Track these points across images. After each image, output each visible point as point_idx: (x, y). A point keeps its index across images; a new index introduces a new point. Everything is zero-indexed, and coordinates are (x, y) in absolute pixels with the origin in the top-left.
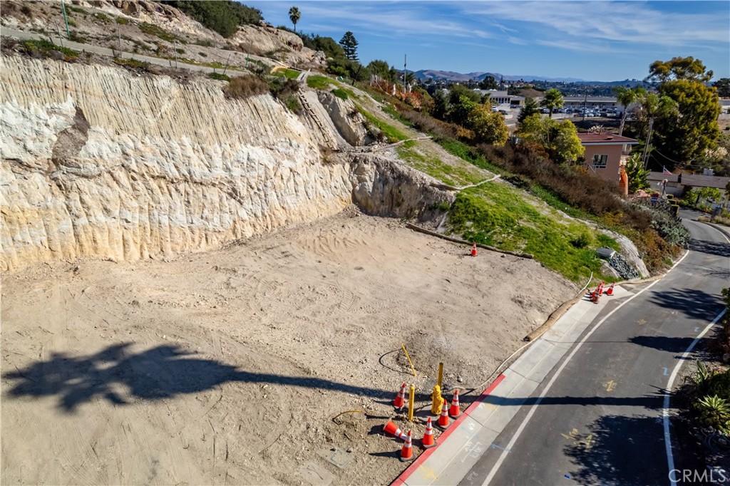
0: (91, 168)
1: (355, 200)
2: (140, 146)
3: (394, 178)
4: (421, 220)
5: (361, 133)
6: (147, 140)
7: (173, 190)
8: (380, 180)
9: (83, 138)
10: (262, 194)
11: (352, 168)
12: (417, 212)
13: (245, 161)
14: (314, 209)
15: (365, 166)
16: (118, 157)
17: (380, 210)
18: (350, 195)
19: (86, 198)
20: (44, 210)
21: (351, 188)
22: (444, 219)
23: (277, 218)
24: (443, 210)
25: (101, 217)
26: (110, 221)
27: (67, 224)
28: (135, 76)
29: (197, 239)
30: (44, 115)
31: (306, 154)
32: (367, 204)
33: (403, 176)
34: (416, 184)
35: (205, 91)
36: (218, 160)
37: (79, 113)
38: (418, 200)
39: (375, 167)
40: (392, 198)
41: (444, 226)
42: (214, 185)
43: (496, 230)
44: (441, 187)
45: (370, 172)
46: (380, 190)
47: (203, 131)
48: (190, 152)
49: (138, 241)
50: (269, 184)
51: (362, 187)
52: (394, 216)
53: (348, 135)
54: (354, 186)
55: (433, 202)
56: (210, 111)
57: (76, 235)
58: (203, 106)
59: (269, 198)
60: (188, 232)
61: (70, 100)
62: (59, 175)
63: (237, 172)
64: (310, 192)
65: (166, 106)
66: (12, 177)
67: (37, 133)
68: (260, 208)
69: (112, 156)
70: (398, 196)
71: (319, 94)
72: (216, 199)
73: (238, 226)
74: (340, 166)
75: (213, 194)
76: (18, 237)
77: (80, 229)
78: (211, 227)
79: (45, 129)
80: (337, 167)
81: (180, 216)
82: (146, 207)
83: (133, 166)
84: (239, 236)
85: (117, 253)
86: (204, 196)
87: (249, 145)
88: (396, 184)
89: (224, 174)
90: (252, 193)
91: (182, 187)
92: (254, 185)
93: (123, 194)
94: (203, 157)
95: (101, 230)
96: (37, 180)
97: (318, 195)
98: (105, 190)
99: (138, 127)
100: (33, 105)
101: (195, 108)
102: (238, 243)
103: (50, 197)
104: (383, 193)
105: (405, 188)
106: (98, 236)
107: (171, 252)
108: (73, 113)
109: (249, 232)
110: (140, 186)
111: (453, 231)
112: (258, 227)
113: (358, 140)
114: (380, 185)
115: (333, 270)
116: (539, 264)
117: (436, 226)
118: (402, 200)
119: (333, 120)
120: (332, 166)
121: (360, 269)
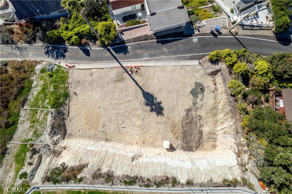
1: (64, 139)
3: (53, 130)
4: (64, 114)
5: (36, 156)
8: (55, 134)
9: (134, 156)
11: (58, 143)
15: (55, 140)
17: (64, 129)
20: (145, 152)
21: (63, 141)
22: (61, 109)
24: (59, 110)
32: (63, 135)
33: (52, 127)
34: (53, 122)
35: (94, 166)
37: (133, 161)
38: (58, 119)
39: (53, 138)
40: (59, 128)
43: (60, 94)
44: (52, 113)
45: (55, 138)
46: (58, 132)
47: (104, 154)
51: (61, 138)
52: (64, 123)
53: (40, 160)
54: (62, 140)
55: (57, 114)
58: (99, 161)
61: (133, 164)
65: (109, 162)
66: (149, 156)
70: (58, 126)
71: (31, 181)
74: (61, 146)
80: (63, 146)
84: (105, 142)
88: (55, 128)
96: (144, 155)
101: (101, 160)
104: (59, 131)
105: (55, 125)
111: (65, 104)
113: (39, 156)
114: (57, 133)
115: (104, 111)
116: (69, 79)
117: (65, 109)
118: (59, 124)
119: (38, 168)
120: (65, 146)
121: (99, 107)
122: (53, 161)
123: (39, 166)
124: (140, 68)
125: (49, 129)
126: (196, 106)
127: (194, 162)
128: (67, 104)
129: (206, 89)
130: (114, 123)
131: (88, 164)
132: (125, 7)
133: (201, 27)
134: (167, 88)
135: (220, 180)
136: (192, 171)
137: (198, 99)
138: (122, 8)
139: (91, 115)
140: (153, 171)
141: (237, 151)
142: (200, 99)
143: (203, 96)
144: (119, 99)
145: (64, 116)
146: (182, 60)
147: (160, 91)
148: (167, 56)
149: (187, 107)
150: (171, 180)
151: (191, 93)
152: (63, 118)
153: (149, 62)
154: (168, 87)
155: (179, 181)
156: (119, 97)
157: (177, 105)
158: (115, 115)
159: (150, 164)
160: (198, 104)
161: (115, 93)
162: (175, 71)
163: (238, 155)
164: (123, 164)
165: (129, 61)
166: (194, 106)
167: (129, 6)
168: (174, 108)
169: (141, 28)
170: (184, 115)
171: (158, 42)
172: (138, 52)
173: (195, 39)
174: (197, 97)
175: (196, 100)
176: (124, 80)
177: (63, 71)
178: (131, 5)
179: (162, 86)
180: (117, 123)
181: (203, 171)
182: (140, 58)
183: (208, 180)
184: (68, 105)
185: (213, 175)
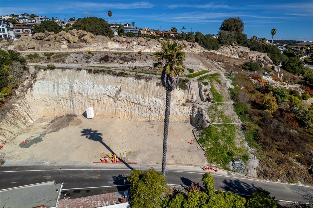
0: (120, 99)
1: (190, 118)
2: (130, 95)
3: (201, 115)
5: (205, 98)
6: (131, 94)
7: (135, 106)
8: (198, 114)
9: (120, 93)
10: (159, 111)
11: (192, 109)
12: (198, 127)
13: (155, 102)
14: (175, 118)
15: (195, 109)
16: (125, 97)
17: (194, 123)
18: (189, 116)
19: (118, 104)
20: (111, 105)
22: (201, 131)
23: (162, 118)
24: (203, 129)
25: (120, 108)
26: (122, 110)
27: (114, 109)
28: (136, 80)
29: (140, 118)
30: (115, 88)
31: (176, 102)
32: (193, 119)
34: (203, 118)
35: (151, 83)
36: (147, 101)
39: (198, 110)
41: (200, 133)
42: (145, 106)
43: (209, 140)
44: (208, 122)
45: (196, 111)
47: (145, 94)
48: (140, 98)
49: (127, 115)
50: (161, 108)
51: (193, 115)
52: (194, 126)
53: (202, 97)
54: (191, 114)
55: (203, 125)
56: (150, 89)
57: (115, 111)
58: (148, 87)
59: (160, 112)
60: (138, 116)
61: (120, 85)
62: (115, 99)
63: (152, 104)
64: (174, 113)
65: (140, 87)
66: (108, 98)
67: (113, 91)
68: (157, 114)
69: (124, 97)
71: (199, 83)
72: (145, 110)
73: (150, 117)
74: (188, 107)
75: (145, 108)
76: (106, 109)
77: (116, 110)
78: (143, 116)
79: (114, 91)
80: (186, 107)
81: (137, 112)
82: (129, 108)
83: (128, 99)
84: (150, 120)
85: (122, 117)
86: (142, 108)
87: (156, 98)
88: (200, 117)
89: (148, 104)
90: (156, 110)
91: (137, 105)
92: (156, 108)
93: (125, 105)
94: (143, 100)
95: (120, 111)
96: (111, 99)
97: (177, 114)
98: (122, 103)
99: (131, 91)
100: (114, 86)
101: (146, 88)
102: (149, 121)
103: (112, 103)
104: (197, 118)
106: (119, 112)
107: (133, 119)
108: (120, 88)
109: (153, 119)
110: (129, 104)
111: (200, 136)
112: (156, 119)
113: (204, 99)
114: (197, 116)
116: (204, 153)
118: (199, 122)
119: (199, 92)
120: (185, 107)
122: (190, 96)
123: (200, 94)
124: (101, 161)
125: (204, 112)
127: (70, 91)
128: (198, 136)
131: (157, 85)
135: (56, 70)
136: (75, 76)
140: (104, 79)
141: (30, 89)
145: (196, 129)
150: (92, 72)
153: (82, 166)
155: (86, 71)
159: (106, 84)
160: (40, 134)
163: (31, 86)
164: (128, 85)
165: (115, 168)
172: (98, 176)
177: (218, 163)
181: (66, 76)
183: (65, 71)
184: (196, 136)
185: (60, 73)
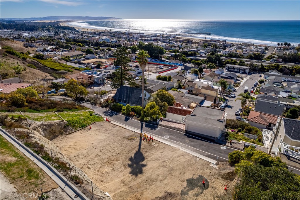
3: (47, 127)
4: (66, 132)
15: (38, 129)
17: (51, 138)
22: (70, 128)
24: (68, 126)
33: (49, 125)
34: (55, 125)
38: (60, 128)
40: (51, 132)
41: (73, 129)
44: (62, 121)
45: (40, 130)
46: (46, 133)
52: (57, 136)
55: (64, 126)
70: (53, 131)
111: (76, 128)
114: (45, 131)
115: (92, 147)
116: (97, 122)
117: (71, 130)
118: (55, 131)
121: (93, 144)
124: (154, 140)
126: (183, 196)
129: (209, 189)
130: (86, 160)
132: (177, 114)
133: (235, 143)
134: (164, 162)
137: (192, 191)
138: (175, 114)
139: (80, 144)
142: (194, 193)
143: (202, 193)
144: (114, 148)
145: (64, 133)
146: (199, 153)
147: (155, 160)
148: (185, 144)
149: (171, 190)
151: (187, 180)
152: (62, 132)
154: (166, 162)
156: (115, 147)
157: (161, 181)
158: (96, 155)
160: (188, 196)
161: (116, 143)
162: (184, 156)
166: (182, 195)
167: (181, 115)
168: (155, 180)
169: (178, 124)
170: (160, 196)
171: (185, 135)
172: (162, 132)
173: (223, 148)
174: (193, 189)
175: (188, 190)
176: (132, 141)
177: (100, 119)
178: (182, 115)
179: (160, 157)
180: (88, 161)
182: (161, 136)
184: (76, 130)
